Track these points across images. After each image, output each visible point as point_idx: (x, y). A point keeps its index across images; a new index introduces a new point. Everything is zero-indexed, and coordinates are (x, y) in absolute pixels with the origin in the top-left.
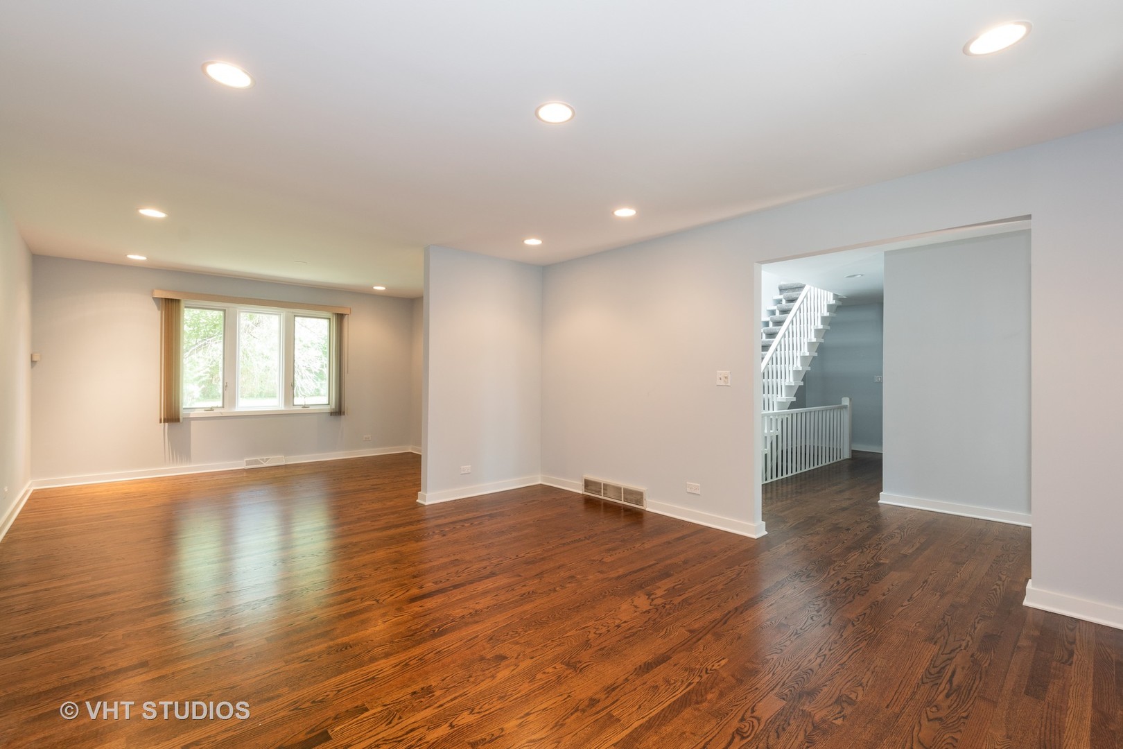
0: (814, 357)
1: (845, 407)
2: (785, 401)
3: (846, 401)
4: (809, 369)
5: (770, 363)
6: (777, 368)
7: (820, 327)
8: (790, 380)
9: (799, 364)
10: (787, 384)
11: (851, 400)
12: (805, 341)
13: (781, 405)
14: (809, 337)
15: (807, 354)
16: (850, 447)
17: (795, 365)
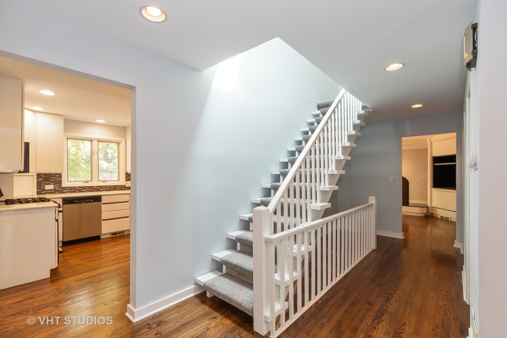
0: (347, 161)
1: (371, 205)
2: (319, 209)
3: (372, 200)
4: (343, 172)
5: (303, 166)
6: (316, 172)
7: (353, 132)
8: (326, 186)
9: (334, 168)
10: (322, 189)
11: (376, 198)
12: (339, 146)
13: (317, 214)
14: (343, 142)
15: (342, 157)
16: (376, 232)
17: (330, 169)
